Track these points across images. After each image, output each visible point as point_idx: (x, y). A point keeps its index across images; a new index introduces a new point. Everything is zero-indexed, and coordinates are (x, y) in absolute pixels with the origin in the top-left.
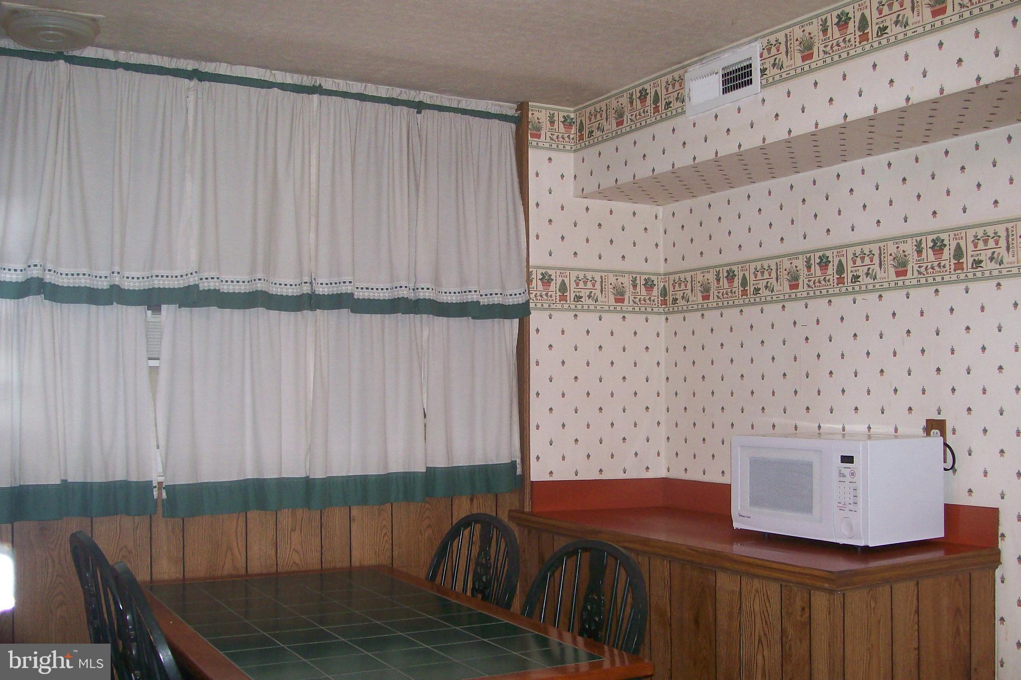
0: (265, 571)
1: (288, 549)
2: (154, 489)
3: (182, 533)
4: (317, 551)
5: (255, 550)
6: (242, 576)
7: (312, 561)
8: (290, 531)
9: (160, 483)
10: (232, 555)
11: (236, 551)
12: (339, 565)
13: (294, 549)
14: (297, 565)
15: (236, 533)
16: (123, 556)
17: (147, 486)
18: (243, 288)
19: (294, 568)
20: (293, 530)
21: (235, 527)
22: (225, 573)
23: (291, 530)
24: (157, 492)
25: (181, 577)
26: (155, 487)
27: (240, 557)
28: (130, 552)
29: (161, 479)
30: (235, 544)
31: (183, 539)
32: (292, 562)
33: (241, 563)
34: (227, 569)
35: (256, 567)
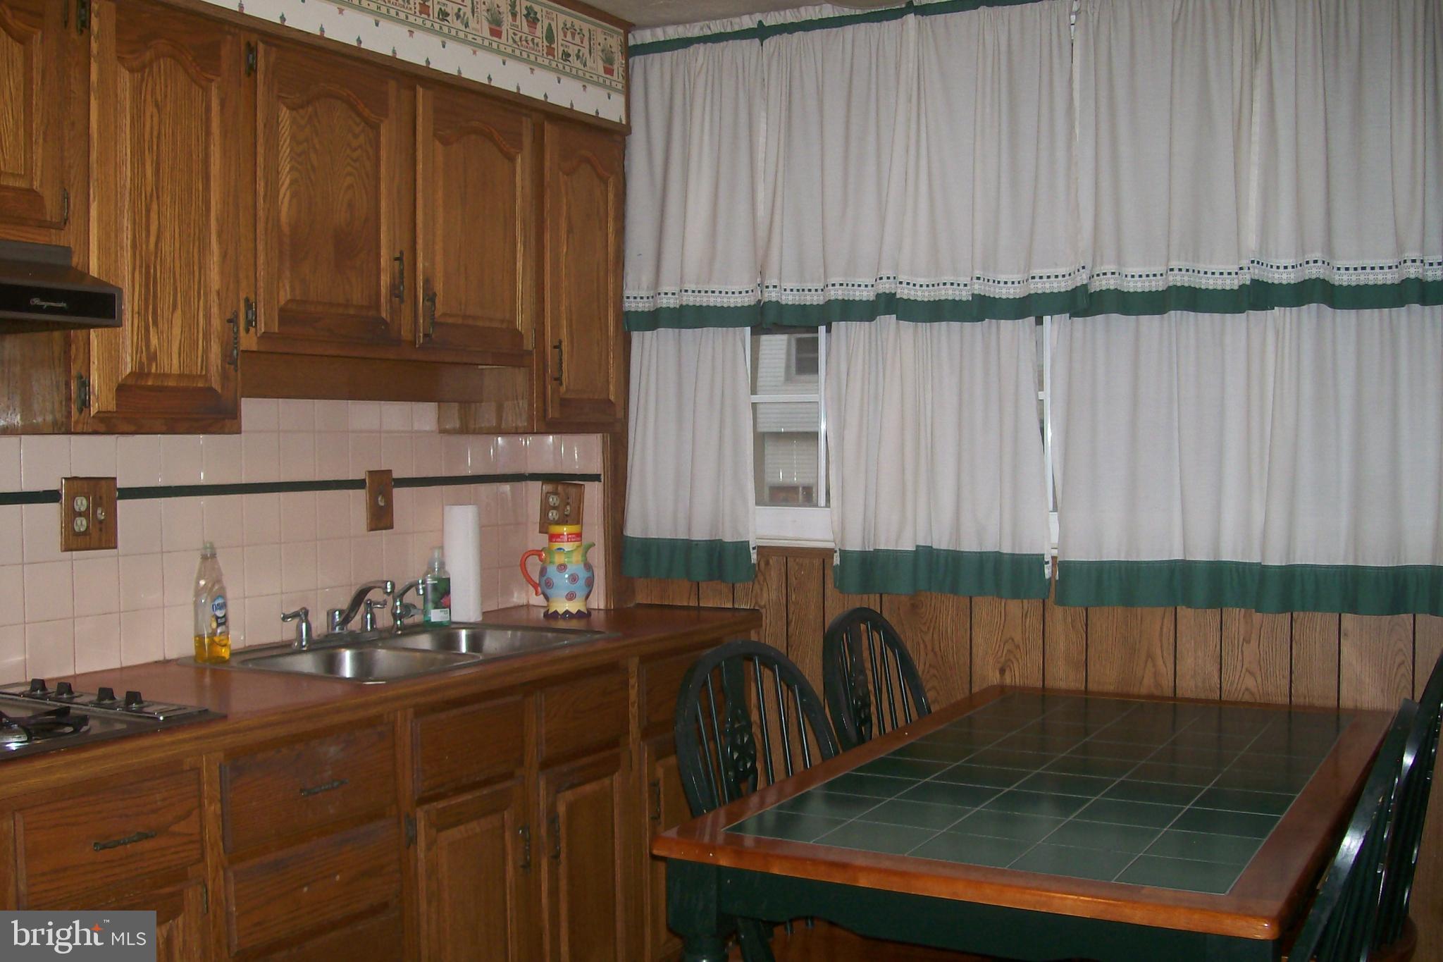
0: (1202, 696)
1: (1239, 668)
2: (1045, 566)
3: (1084, 627)
4: (1283, 677)
5: (1187, 663)
6: (1168, 698)
7: (1275, 689)
8: (1241, 640)
9: (1054, 558)
10: (1154, 666)
11: (1160, 662)
12: (1318, 702)
13: (1247, 670)
14: (1252, 694)
15: (1161, 635)
16: (1009, 651)
17: (1037, 561)
18: (1158, 285)
19: (1247, 698)
20: (1247, 640)
21: (1159, 629)
22: (1144, 691)
23: (1244, 639)
24: (1050, 570)
25: (1083, 688)
26: (1047, 563)
27: (1165, 669)
28: (1018, 647)
29: (1055, 552)
30: (1158, 652)
31: (1087, 635)
32: (1243, 687)
33: (1167, 683)
34: (1147, 685)
35: (1189, 686)
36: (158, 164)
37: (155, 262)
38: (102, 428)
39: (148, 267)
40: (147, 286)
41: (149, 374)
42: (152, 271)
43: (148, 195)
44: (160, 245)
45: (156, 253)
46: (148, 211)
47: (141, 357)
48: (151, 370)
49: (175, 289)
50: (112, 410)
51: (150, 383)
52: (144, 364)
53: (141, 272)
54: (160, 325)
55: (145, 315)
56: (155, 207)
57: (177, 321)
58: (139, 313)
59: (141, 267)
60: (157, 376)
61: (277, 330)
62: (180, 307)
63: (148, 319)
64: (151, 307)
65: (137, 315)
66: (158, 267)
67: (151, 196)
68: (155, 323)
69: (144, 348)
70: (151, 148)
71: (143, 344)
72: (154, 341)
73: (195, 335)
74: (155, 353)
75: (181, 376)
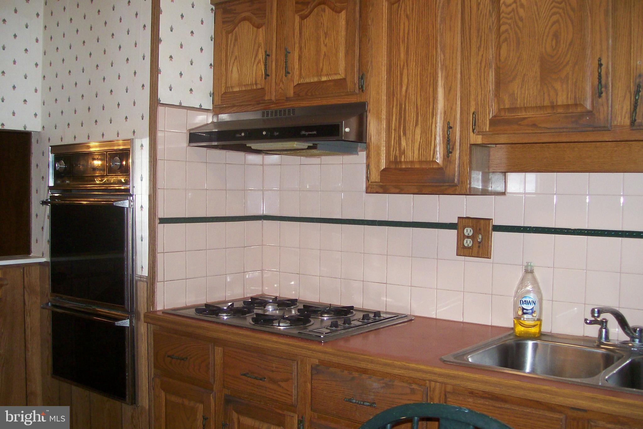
36: (408, 48)
37: (405, 101)
38: (381, 190)
39: (401, 105)
40: (400, 114)
41: (401, 162)
42: (403, 106)
43: (402, 67)
44: (408, 92)
45: (406, 96)
46: (401, 74)
47: (395, 153)
48: (401, 159)
49: (417, 114)
50: (378, 181)
51: (404, 167)
52: (397, 156)
53: (396, 108)
54: (408, 135)
55: (398, 130)
56: (405, 71)
57: (418, 131)
58: (395, 130)
59: (397, 105)
60: (406, 162)
61: (487, 130)
62: (420, 124)
63: (400, 132)
64: (402, 126)
65: (394, 131)
66: (407, 104)
67: (404, 66)
68: (405, 134)
69: (397, 148)
70: (404, 40)
71: (397, 146)
72: (403, 143)
73: (430, 138)
74: (404, 150)
75: (421, 162)
